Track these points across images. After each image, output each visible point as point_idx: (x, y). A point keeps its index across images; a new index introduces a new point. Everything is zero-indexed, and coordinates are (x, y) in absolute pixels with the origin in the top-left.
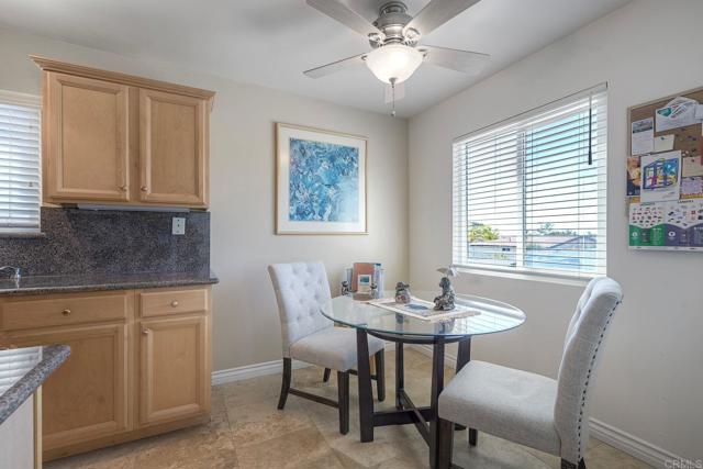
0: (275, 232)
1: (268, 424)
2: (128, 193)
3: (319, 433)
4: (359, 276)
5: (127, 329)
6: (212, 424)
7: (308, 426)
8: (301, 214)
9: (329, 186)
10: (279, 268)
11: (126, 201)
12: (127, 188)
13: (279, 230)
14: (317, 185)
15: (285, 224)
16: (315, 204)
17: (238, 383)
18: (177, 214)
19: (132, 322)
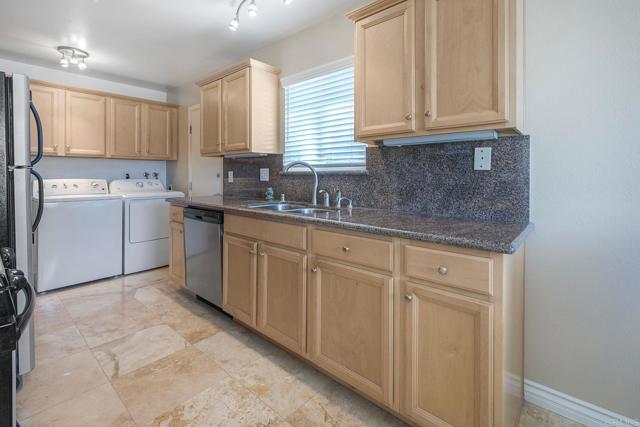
2: (413, 122)
5: (393, 284)
11: (412, 132)
12: (413, 117)
18: (480, 143)
19: (398, 278)
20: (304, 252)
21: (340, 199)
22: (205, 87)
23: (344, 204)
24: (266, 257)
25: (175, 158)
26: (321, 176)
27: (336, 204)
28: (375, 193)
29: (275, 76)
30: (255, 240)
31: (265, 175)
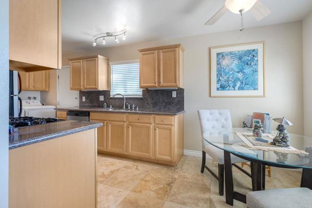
0: (210, 96)
1: (194, 176)
3: (210, 189)
4: (254, 120)
5: (152, 126)
6: (176, 167)
7: (208, 184)
8: (223, 87)
9: (238, 72)
10: (201, 111)
11: (156, 87)
12: (157, 83)
13: (212, 95)
14: (231, 72)
15: (214, 92)
16: (230, 82)
17: (194, 157)
18: (174, 90)
19: (153, 125)
20: (125, 122)
21: (134, 106)
22: (72, 61)
23: (135, 108)
24: (110, 126)
25: (48, 90)
26: (126, 98)
27: (132, 108)
28: (145, 104)
29: (107, 61)
30: (105, 120)
31: (102, 98)
